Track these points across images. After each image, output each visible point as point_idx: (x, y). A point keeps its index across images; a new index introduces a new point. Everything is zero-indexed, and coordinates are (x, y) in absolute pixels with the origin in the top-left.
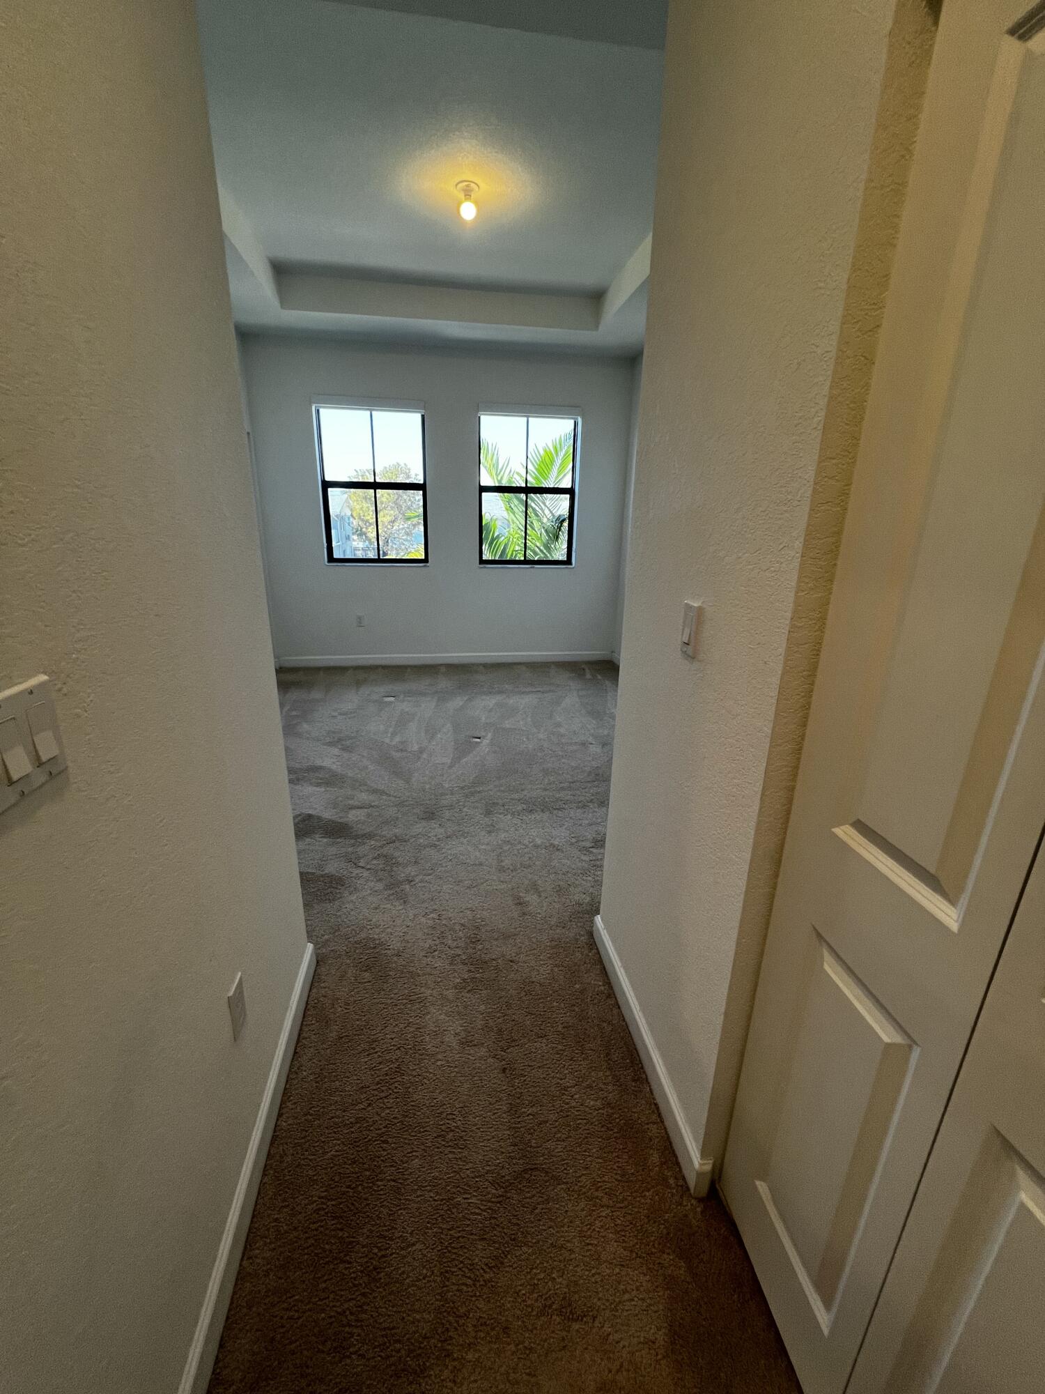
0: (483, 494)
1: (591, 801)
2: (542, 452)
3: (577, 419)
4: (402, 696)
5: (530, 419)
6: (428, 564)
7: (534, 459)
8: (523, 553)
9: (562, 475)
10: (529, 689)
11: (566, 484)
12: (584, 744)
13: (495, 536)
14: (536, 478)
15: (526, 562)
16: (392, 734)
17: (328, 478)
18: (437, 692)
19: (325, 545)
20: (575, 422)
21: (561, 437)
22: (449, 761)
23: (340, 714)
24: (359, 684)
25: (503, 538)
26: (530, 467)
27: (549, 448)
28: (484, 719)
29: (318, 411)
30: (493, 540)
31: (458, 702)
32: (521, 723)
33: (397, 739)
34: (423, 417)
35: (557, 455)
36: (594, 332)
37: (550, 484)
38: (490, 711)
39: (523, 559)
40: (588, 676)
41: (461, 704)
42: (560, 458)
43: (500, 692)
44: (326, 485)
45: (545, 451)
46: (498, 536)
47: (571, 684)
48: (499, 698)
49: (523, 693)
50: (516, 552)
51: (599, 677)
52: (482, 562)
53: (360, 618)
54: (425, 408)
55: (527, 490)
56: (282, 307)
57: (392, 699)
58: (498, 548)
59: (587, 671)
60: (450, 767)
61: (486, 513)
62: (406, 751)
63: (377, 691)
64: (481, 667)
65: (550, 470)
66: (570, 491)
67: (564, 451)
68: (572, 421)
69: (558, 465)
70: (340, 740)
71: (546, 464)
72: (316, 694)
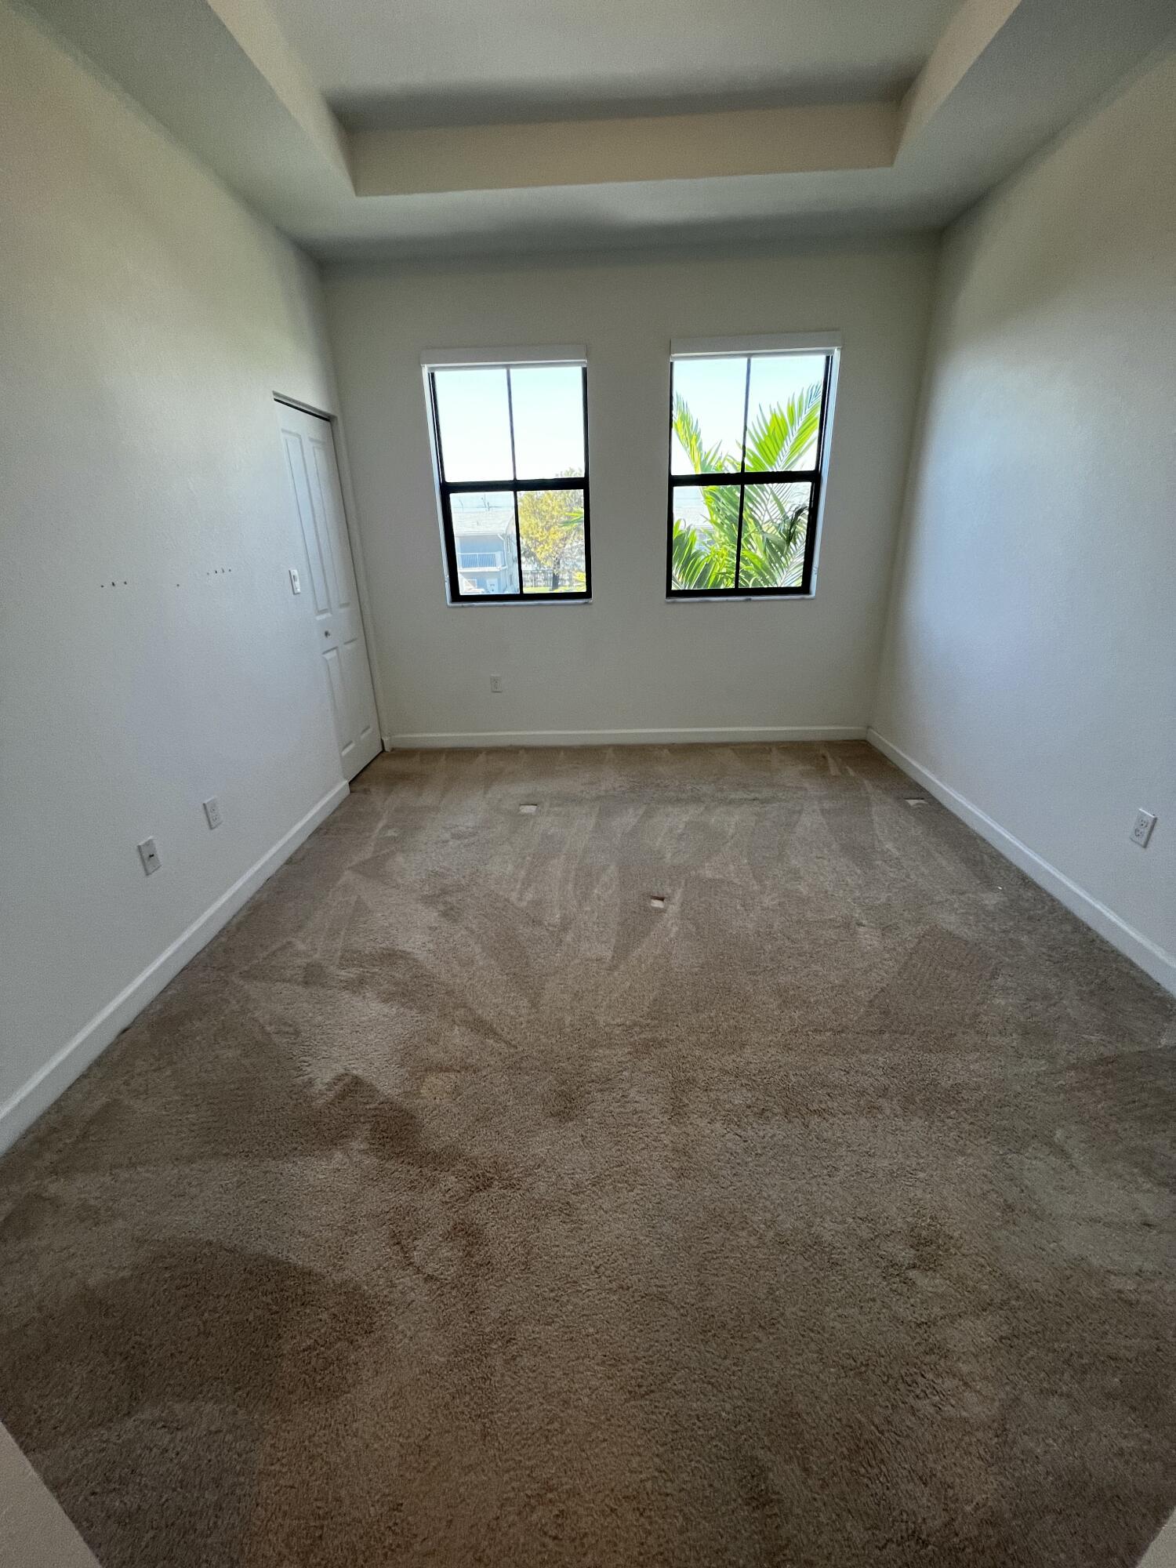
0: (676, 489)
1: (884, 1092)
2: (768, 418)
3: (832, 352)
4: (547, 804)
5: (753, 360)
6: (591, 601)
7: (756, 432)
8: (733, 576)
9: (797, 455)
10: (741, 795)
11: (807, 464)
12: (848, 925)
13: (693, 551)
14: (755, 460)
15: (737, 591)
16: (523, 884)
17: (448, 479)
18: (598, 798)
19: (447, 577)
20: (828, 358)
21: (802, 394)
22: (609, 954)
23: (455, 836)
24: (490, 779)
25: (703, 557)
26: (750, 445)
27: (780, 410)
28: (669, 855)
29: (433, 375)
30: (689, 559)
31: (628, 819)
32: (732, 867)
33: (529, 896)
34: (585, 371)
35: (792, 424)
36: (889, 169)
37: (779, 467)
38: (680, 837)
39: (732, 586)
40: (834, 771)
41: (633, 821)
42: (797, 428)
43: (697, 800)
44: (447, 489)
45: (774, 415)
46: (696, 553)
47: (807, 785)
48: (691, 813)
49: (730, 803)
50: (721, 573)
51: (852, 773)
52: (670, 593)
53: (495, 680)
54: (587, 356)
55: (743, 478)
56: (357, 194)
57: (533, 808)
58: (695, 571)
59: (830, 761)
60: (612, 968)
61: (680, 520)
62: (540, 923)
63: (513, 792)
64: (666, 751)
65: (779, 447)
66: (814, 477)
67: (804, 416)
68: (822, 358)
69: (792, 439)
70: (444, 892)
71: (776, 433)
72: (428, 798)
